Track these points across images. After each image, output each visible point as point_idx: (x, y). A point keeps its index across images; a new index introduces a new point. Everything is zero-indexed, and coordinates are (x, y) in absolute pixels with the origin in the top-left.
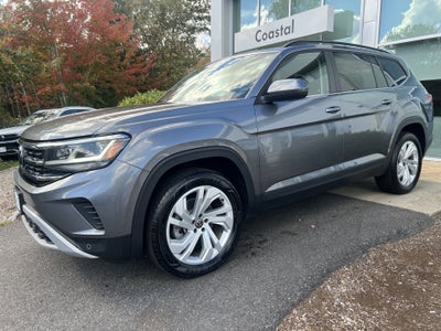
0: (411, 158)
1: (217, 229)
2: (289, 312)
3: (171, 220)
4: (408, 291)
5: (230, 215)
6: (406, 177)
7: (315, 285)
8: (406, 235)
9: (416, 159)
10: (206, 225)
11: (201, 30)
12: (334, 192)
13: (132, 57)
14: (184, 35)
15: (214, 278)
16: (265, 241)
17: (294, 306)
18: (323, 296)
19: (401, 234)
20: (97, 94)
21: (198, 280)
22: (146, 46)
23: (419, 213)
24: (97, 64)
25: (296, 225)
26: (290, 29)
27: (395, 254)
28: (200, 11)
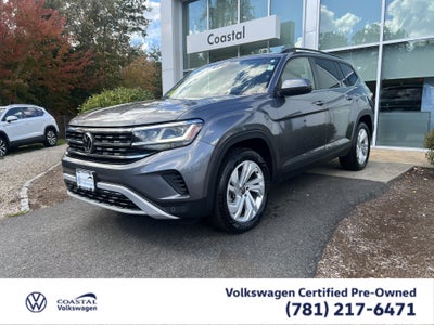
0: (363, 142)
1: (254, 195)
2: (325, 247)
3: (230, 187)
4: (394, 229)
5: (262, 184)
6: (361, 157)
7: (333, 230)
8: (376, 197)
9: (366, 143)
10: (247, 192)
11: (134, 30)
12: (310, 172)
13: (66, 55)
14: (117, 34)
15: (258, 231)
16: (277, 207)
17: (326, 242)
18: (341, 237)
19: (372, 196)
20: (29, 91)
21: (246, 234)
22: (78, 43)
23: (378, 183)
24: (29, 60)
25: (294, 196)
26: (242, 34)
27: (374, 209)
28: (133, 11)
